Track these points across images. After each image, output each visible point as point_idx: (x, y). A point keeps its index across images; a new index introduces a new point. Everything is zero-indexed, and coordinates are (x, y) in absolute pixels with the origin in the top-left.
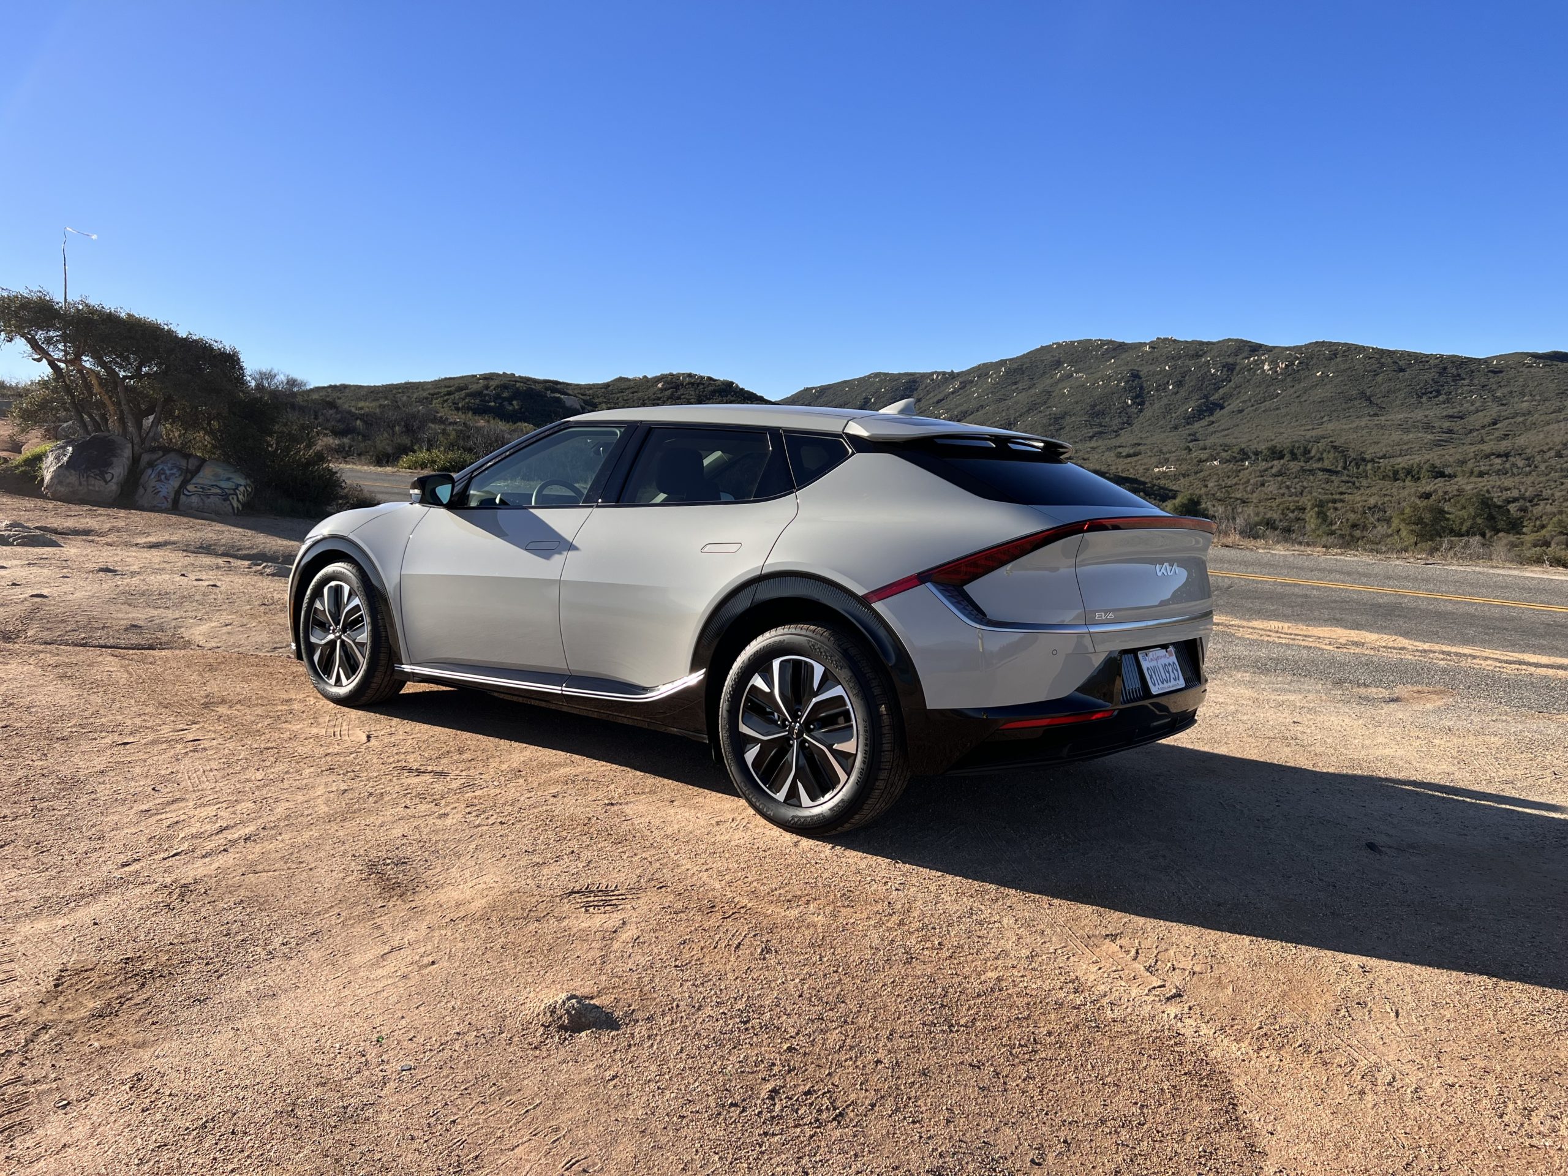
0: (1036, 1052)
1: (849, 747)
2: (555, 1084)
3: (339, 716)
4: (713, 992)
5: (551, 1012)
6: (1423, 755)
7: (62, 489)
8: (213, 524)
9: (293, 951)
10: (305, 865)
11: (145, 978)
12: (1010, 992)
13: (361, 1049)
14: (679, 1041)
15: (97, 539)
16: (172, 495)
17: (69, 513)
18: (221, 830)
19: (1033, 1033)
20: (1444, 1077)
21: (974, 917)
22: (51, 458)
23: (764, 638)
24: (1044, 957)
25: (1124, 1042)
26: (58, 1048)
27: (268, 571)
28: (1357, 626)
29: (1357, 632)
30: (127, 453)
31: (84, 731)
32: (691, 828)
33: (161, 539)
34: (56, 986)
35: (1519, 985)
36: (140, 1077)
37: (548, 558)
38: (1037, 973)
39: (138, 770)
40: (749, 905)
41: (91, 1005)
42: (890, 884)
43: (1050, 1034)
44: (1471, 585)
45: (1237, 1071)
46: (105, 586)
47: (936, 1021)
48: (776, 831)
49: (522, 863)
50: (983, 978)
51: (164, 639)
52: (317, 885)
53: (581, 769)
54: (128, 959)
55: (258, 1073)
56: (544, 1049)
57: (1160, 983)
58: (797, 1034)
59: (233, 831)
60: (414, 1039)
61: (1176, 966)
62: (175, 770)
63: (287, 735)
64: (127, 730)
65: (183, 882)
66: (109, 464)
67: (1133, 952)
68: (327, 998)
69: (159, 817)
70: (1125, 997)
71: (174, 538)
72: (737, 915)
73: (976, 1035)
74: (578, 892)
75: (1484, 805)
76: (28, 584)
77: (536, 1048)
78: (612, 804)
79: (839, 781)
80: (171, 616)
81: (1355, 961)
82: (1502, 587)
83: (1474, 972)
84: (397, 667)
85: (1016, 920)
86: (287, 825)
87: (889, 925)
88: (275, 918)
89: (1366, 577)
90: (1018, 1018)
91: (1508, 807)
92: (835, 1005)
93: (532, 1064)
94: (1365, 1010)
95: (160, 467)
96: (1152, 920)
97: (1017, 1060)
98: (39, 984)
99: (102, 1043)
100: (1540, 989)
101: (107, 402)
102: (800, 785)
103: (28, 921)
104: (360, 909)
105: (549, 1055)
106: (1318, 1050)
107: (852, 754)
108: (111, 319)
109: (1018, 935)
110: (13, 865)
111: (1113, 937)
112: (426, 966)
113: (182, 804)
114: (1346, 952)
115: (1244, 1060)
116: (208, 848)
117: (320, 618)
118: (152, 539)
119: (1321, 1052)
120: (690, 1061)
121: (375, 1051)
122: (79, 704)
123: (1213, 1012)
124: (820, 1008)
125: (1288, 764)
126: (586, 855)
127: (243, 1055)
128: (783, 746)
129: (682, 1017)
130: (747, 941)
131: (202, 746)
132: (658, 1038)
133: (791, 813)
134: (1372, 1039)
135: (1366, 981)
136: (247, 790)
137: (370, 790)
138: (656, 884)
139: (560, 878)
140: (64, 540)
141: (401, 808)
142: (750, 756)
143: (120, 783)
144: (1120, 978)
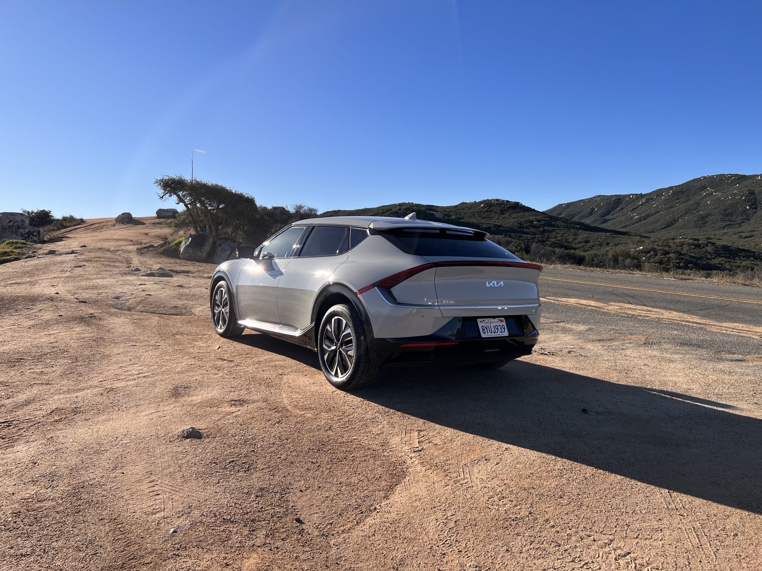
0: (341, 461)
1: (352, 353)
3: (214, 337)
4: (244, 432)
5: (183, 432)
7: (187, 255)
9: (126, 410)
10: (155, 386)
11: (77, 413)
12: (355, 443)
16: (226, 257)
17: (185, 265)
18: (139, 374)
19: (347, 456)
20: (486, 485)
21: (373, 420)
22: (183, 243)
23: (330, 310)
24: (384, 434)
26: (38, 428)
30: (211, 240)
31: (125, 341)
36: (52, 437)
37: (275, 278)
38: (374, 439)
39: (131, 354)
40: (290, 409)
41: (56, 418)
42: (353, 407)
43: (353, 457)
45: (411, 475)
46: (175, 292)
48: (330, 386)
49: (226, 391)
50: (350, 438)
51: (184, 312)
52: (152, 392)
54: (77, 407)
55: (84, 439)
57: (418, 447)
59: (142, 374)
60: (137, 436)
61: (432, 442)
62: (142, 355)
63: (191, 346)
64: (139, 341)
65: (113, 387)
66: (204, 245)
67: (421, 436)
69: (124, 368)
70: (399, 449)
72: (281, 412)
73: (325, 454)
74: (235, 401)
76: (148, 291)
77: (170, 442)
78: (281, 375)
79: (349, 367)
81: (507, 446)
84: (237, 321)
85: (389, 422)
86: (161, 374)
88: (130, 400)
90: (347, 451)
92: (284, 440)
93: (165, 446)
94: (486, 462)
95: (223, 246)
98: (46, 412)
99: (51, 428)
101: (204, 220)
102: (338, 369)
103: (58, 395)
104: (159, 400)
105: (172, 444)
106: (450, 472)
107: (352, 356)
108: (205, 186)
109: (383, 427)
110: (68, 379)
111: (421, 431)
112: (162, 417)
113: (135, 365)
115: (418, 472)
117: (217, 302)
121: (122, 437)
122: (132, 332)
123: (426, 457)
124: (277, 441)
126: (252, 390)
127: (85, 434)
128: (335, 353)
129: (225, 438)
131: (159, 348)
132: (211, 443)
133: (336, 380)
134: (476, 471)
135: (501, 453)
136: (160, 362)
137: (201, 365)
138: (265, 400)
139: (234, 396)
140: (176, 275)
141: (205, 371)
142: (326, 357)
143: (121, 358)
144: (405, 443)
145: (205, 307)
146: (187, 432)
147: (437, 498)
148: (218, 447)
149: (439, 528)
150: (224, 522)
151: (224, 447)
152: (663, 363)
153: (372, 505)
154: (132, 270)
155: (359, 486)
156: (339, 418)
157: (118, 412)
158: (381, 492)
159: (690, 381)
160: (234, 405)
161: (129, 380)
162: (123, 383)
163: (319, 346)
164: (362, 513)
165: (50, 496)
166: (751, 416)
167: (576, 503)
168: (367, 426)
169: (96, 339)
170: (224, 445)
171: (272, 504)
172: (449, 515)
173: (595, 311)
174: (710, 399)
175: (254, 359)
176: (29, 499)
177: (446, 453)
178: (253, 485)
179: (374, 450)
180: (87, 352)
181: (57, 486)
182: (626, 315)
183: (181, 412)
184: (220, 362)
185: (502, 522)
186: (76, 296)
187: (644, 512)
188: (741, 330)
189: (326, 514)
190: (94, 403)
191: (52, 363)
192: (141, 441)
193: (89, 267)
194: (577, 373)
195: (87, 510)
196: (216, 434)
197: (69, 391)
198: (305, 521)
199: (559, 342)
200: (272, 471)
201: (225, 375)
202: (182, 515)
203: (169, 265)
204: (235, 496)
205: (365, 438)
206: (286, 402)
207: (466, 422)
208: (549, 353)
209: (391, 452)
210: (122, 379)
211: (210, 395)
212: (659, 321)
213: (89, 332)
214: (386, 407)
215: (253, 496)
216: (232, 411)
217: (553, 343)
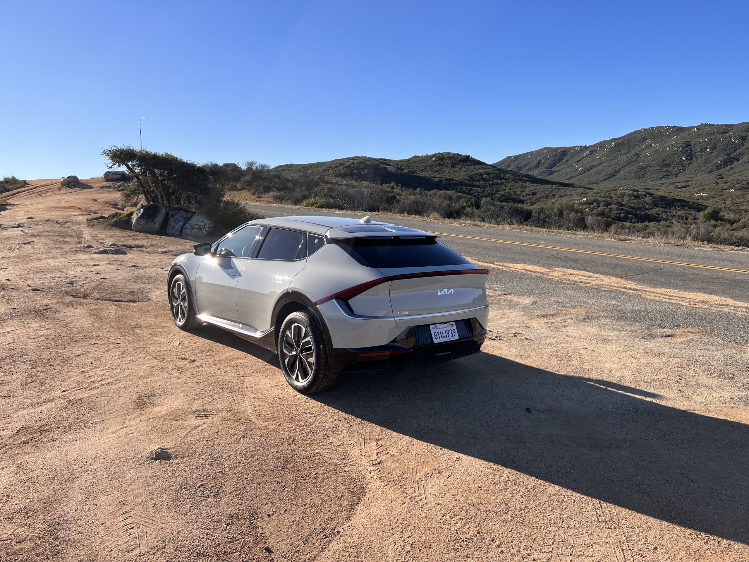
1: (312, 360)
2: (137, 476)
3: (177, 334)
5: (151, 453)
7: (139, 227)
8: (192, 242)
9: (93, 426)
10: (119, 395)
11: (44, 432)
12: (317, 458)
13: (88, 460)
15: (144, 249)
16: (180, 229)
17: (138, 238)
18: (102, 380)
20: (439, 501)
21: (334, 429)
22: (135, 214)
23: (290, 316)
24: (345, 446)
29: (709, 295)
30: (163, 211)
31: (84, 338)
32: (263, 387)
33: (168, 250)
34: (17, 432)
36: (22, 463)
37: (233, 278)
38: (335, 451)
39: (91, 355)
40: (253, 420)
41: (23, 439)
42: (314, 414)
43: (316, 474)
45: (371, 492)
46: (130, 274)
50: (313, 452)
51: (141, 298)
52: (117, 403)
54: (43, 425)
56: (142, 465)
57: (376, 459)
58: (227, 467)
59: (106, 380)
60: (106, 458)
61: (389, 453)
62: (103, 355)
63: (151, 342)
64: (99, 338)
65: (77, 399)
66: (156, 216)
67: (380, 446)
68: (91, 442)
69: (86, 374)
70: (359, 463)
71: (173, 249)
72: (245, 423)
73: (289, 472)
74: (199, 411)
76: (103, 273)
79: (309, 373)
80: (148, 287)
81: (458, 456)
84: (196, 316)
85: (348, 431)
86: (124, 379)
87: (297, 430)
88: (95, 414)
91: (629, 394)
93: (135, 469)
94: (439, 475)
95: (176, 217)
97: (296, 482)
98: (12, 431)
99: (19, 452)
101: (156, 191)
102: (299, 374)
103: (22, 410)
104: (124, 412)
107: (312, 363)
108: (155, 157)
109: (343, 436)
110: (30, 390)
111: (378, 440)
112: (129, 434)
113: (96, 369)
115: (377, 489)
116: (93, 386)
117: (175, 295)
118: (164, 250)
119: (406, 488)
122: (90, 326)
123: (384, 471)
124: (243, 459)
126: (215, 396)
128: (295, 358)
130: (239, 433)
131: (119, 346)
132: (180, 464)
133: (297, 384)
134: (430, 485)
135: (453, 464)
136: (122, 365)
137: (163, 367)
138: (229, 409)
139: (197, 405)
140: (129, 251)
141: (167, 374)
142: (286, 361)
143: (81, 360)
144: (365, 455)
145: (161, 291)
146: (156, 453)
147: (395, 518)
148: (186, 469)
149: (397, 552)
150: (197, 556)
151: (192, 469)
152: (600, 345)
153: (335, 528)
154: (84, 247)
155: (323, 507)
156: (301, 428)
157: (85, 429)
158: (343, 513)
159: (623, 367)
160: (199, 416)
161: (92, 389)
162: (86, 392)
163: (279, 350)
164: (326, 537)
165: (28, 536)
166: (675, 407)
167: (518, 519)
168: (328, 437)
169: (54, 338)
170: (193, 466)
171: (242, 532)
172: (406, 537)
173: (541, 279)
174: (640, 388)
175: (216, 357)
176: (7, 540)
177: (402, 466)
178: (223, 511)
179: (336, 465)
180: (46, 355)
181: (33, 523)
182: (568, 282)
183: (148, 428)
184: (182, 363)
185: (453, 543)
186: (28, 282)
187: (577, 526)
188: (672, 296)
189: (293, 540)
190: (59, 419)
191: (12, 369)
192: (111, 464)
193: (38, 243)
194: (522, 362)
195: (65, 551)
196: (183, 454)
197: (32, 405)
198: (274, 550)
199: (506, 320)
200: (241, 493)
201: (188, 379)
202: (158, 550)
203: (122, 239)
204: (206, 525)
205: (327, 451)
206: (250, 412)
207: (420, 427)
208: (496, 337)
209: (351, 466)
210: (85, 388)
211: (174, 404)
212: (599, 288)
213: (46, 328)
214: (346, 413)
215: (223, 524)
216: (198, 425)
217: (500, 322)
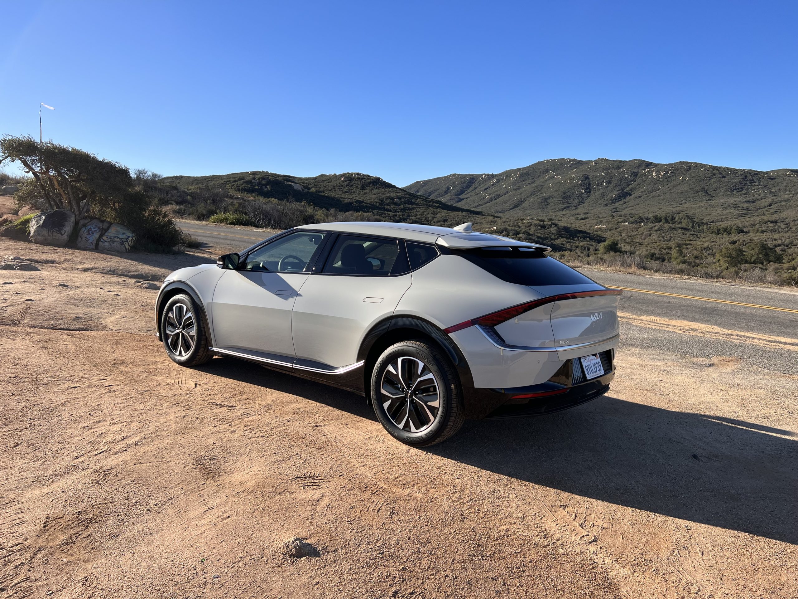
0: (524, 571)
1: (436, 404)
2: (289, 586)
3: (181, 372)
4: (366, 536)
5: (287, 547)
6: (723, 401)
7: (40, 238)
8: (116, 257)
9: (159, 509)
10: (165, 459)
11: (88, 523)
12: (512, 537)
13: (194, 566)
14: (349, 564)
15: (58, 265)
16: (95, 242)
17: (43, 251)
18: (124, 439)
19: (523, 561)
20: (724, 590)
21: (496, 494)
22: (34, 222)
23: (394, 347)
24: (530, 518)
25: (567, 567)
26: (47, 561)
27: (144, 286)
28: (694, 320)
29: (694, 323)
30: (73, 219)
31: (54, 379)
32: (356, 441)
33: (90, 266)
34: (45, 527)
35: (763, 539)
36: (87, 579)
37: (286, 299)
38: (526, 527)
39: (81, 403)
40: (385, 487)
41: (62, 538)
42: (454, 475)
43: (531, 561)
44: (754, 297)
45: (622, 584)
46: (63, 295)
47: (475, 554)
48: (398, 443)
49: (272, 460)
50: (499, 529)
51: (93, 325)
52: (171, 471)
53: (301, 405)
54: (79, 512)
55: (144, 578)
56: (283, 566)
57: (586, 534)
58: (407, 560)
59: (129, 439)
60: (220, 560)
61: (594, 524)
62: (100, 403)
63: (155, 383)
64: (76, 379)
65: (105, 468)
66: (64, 226)
67: (574, 515)
68: (177, 536)
69: (93, 430)
70: (569, 541)
71: (96, 266)
72: (378, 492)
73: (495, 562)
74: (300, 478)
75: (752, 431)
76: (25, 293)
77: (279, 566)
78: (317, 426)
79: (430, 421)
80: (96, 312)
81: (683, 523)
82: (769, 299)
83: (742, 531)
84: (210, 348)
85: (516, 496)
86: (156, 436)
87: (453, 499)
88: (151, 490)
89: (700, 292)
90: (515, 552)
91: (764, 432)
92: (426, 544)
93: (277, 575)
94: (687, 551)
95: (89, 227)
96: (583, 497)
97: (515, 576)
98: (36, 526)
99: (68, 559)
100: (774, 541)
101: (63, 194)
102: (410, 421)
103: (29, 490)
104: (192, 485)
105: (286, 570)
106: (663, 573)
107: (437, 408)
108: (64, 152)
109: (517, 505)
110: (21, 458)
111: (564, 507)
112: (225, 519)
113: (103, 423)
114: (679, 518)
115: (626, 578)
116: (117, 449)
117: (172, 321)
118: (85, 266)
119: (664, 574)
120: (354, 575)
121: (201, 567)
122: (51, 363)
123: (612, 550)
124: (419, 546)
125: (655, 406)
126: (304, 456)
127: (137, 567)
128: (403, 401)
129: (351, 550)
130: (383, 508)
131: (113, 389)
132: (339, 562)
133: (406, 435)
134: (690, 568)
135: (688, 534)
136: (136, 416)
137: (197, 417)
138: (338, 473)
139: (291, 468)
140: (41, 267)
141: (212, 427)
142: (386, 406)
143: (72, 411)
144: (567, 530)
146: (294, 547)
148: (354, 569)
151: (362, 567)
156: (456, 496)
157: (151, 515)
160: (306, 485)
161: (118, 452)
162: (113, 458)
168: (498, 506)
170: (360, 563)
175: (259, 402)
177: (629, 542)
179: (544, 547)
183: (247, 508)
184: (220, 410)
188: (661, 324)
190: (100, 500)
192: (235, 569)
196: (332, 544)
197: (41, 480)
201: (246, 433)
203: (23, 252)
205: (515, 526)
206: (369, 475)
207: (600, 487)
209: (564, 547)
211: (256, 470)
216: (315, 498)
